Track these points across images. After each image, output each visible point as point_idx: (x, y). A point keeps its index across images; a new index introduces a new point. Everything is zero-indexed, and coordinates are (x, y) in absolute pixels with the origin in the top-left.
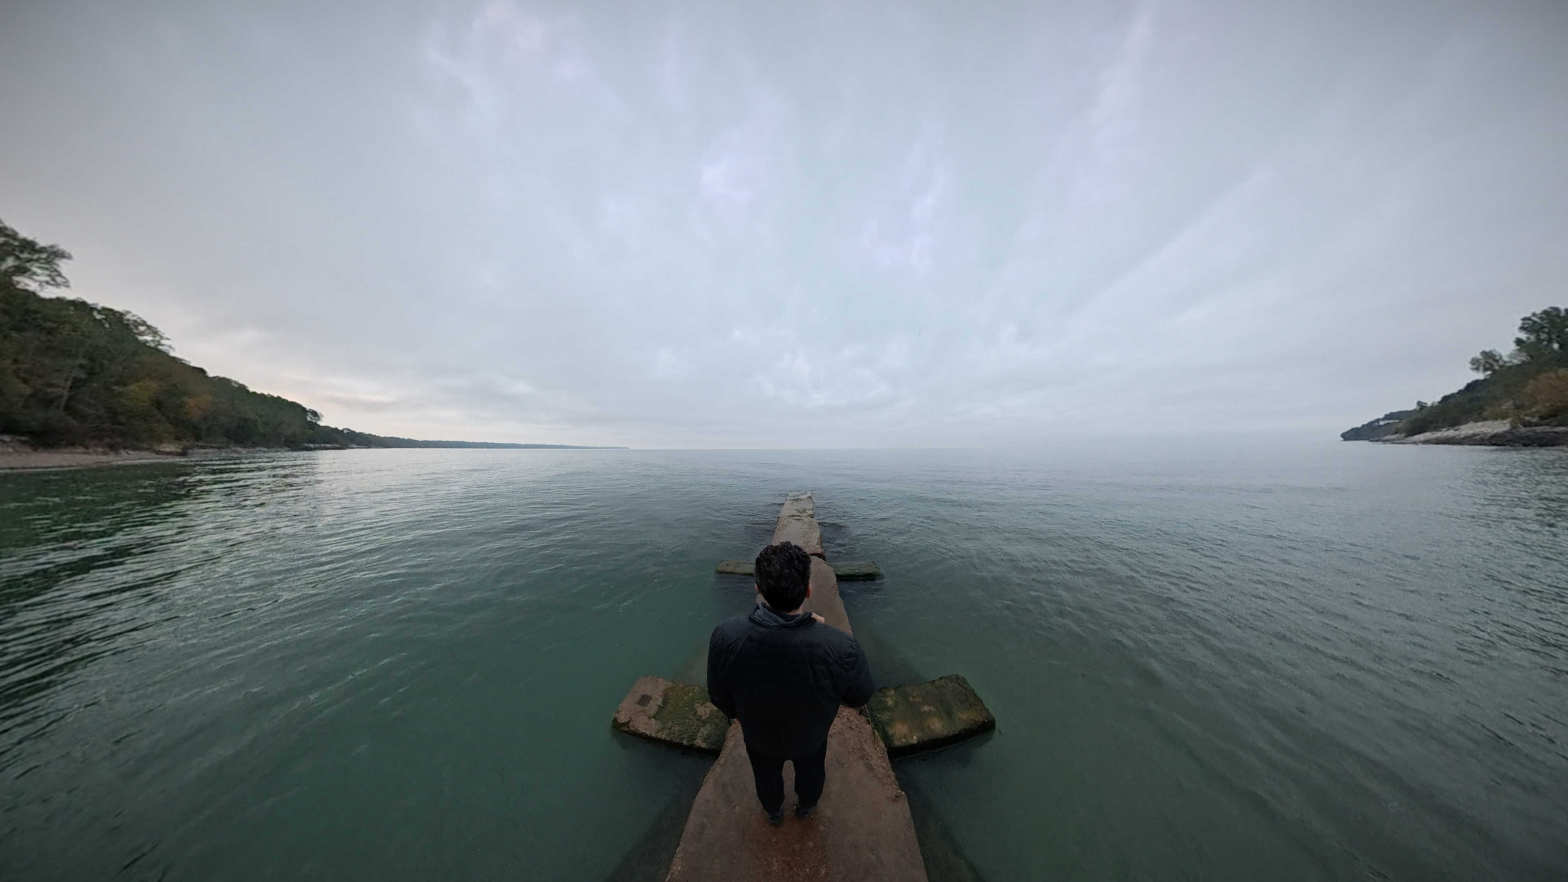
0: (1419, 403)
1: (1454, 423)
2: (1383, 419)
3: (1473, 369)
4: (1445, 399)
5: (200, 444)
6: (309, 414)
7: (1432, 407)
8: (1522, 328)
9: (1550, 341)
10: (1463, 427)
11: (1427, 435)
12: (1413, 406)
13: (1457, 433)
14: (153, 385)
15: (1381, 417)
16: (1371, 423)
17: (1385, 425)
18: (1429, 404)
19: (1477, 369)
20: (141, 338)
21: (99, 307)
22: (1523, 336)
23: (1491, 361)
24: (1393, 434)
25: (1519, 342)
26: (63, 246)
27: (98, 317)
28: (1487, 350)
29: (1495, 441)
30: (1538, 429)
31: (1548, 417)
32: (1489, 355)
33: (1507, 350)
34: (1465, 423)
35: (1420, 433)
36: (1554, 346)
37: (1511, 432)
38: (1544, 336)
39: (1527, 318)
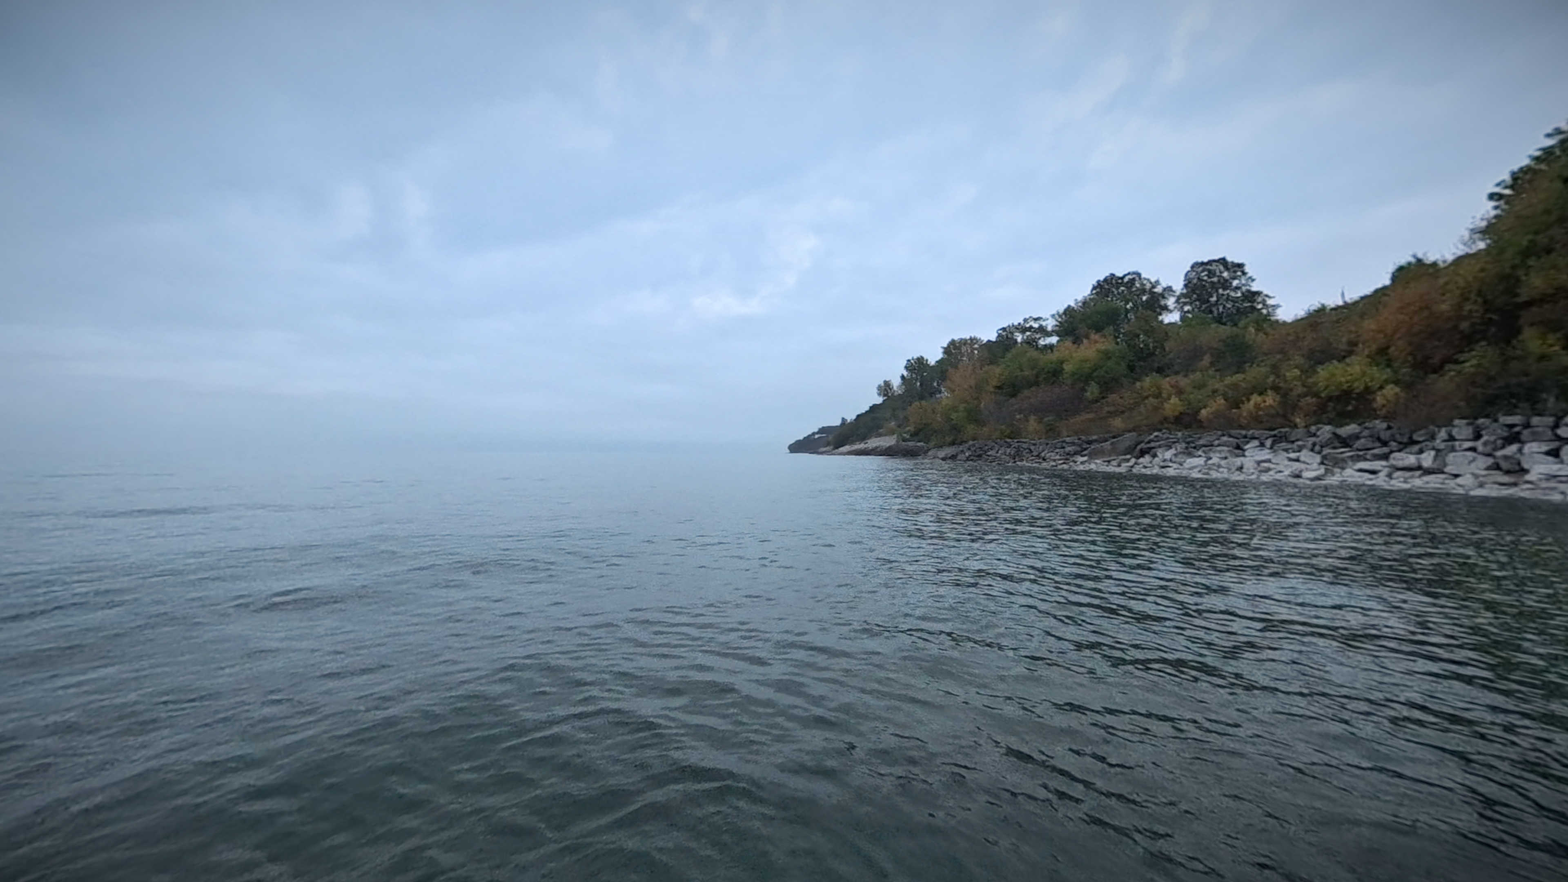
0: (843, 419)
1: (863, 438)
2: (818, 433)
3: (878, 394)
4: (858, 416)
7: (850, 423)
8: (906, 367)
9: (916, 380)
10: (869, 441)
11: (846, 448)
12: (838, 423)
13: (866, 446)
15: (816, 430)
16: (809, 436)
17: (819, 438)
18: (849, 421)
19: (880, 394)
22: (905, 373)
23: (887, 388)
24: (825, 447)
25: (903, 377)
28: (887, 380)
29: (888, 452)
30: (911, 444)
31: (915, 435)
32: (887, 384)
33: (896, 382)
34: (870, 438)
35: (843, 446)
36: (918, 384)
37: (897, 445)
38: (914, 376)
39: (909, 361)
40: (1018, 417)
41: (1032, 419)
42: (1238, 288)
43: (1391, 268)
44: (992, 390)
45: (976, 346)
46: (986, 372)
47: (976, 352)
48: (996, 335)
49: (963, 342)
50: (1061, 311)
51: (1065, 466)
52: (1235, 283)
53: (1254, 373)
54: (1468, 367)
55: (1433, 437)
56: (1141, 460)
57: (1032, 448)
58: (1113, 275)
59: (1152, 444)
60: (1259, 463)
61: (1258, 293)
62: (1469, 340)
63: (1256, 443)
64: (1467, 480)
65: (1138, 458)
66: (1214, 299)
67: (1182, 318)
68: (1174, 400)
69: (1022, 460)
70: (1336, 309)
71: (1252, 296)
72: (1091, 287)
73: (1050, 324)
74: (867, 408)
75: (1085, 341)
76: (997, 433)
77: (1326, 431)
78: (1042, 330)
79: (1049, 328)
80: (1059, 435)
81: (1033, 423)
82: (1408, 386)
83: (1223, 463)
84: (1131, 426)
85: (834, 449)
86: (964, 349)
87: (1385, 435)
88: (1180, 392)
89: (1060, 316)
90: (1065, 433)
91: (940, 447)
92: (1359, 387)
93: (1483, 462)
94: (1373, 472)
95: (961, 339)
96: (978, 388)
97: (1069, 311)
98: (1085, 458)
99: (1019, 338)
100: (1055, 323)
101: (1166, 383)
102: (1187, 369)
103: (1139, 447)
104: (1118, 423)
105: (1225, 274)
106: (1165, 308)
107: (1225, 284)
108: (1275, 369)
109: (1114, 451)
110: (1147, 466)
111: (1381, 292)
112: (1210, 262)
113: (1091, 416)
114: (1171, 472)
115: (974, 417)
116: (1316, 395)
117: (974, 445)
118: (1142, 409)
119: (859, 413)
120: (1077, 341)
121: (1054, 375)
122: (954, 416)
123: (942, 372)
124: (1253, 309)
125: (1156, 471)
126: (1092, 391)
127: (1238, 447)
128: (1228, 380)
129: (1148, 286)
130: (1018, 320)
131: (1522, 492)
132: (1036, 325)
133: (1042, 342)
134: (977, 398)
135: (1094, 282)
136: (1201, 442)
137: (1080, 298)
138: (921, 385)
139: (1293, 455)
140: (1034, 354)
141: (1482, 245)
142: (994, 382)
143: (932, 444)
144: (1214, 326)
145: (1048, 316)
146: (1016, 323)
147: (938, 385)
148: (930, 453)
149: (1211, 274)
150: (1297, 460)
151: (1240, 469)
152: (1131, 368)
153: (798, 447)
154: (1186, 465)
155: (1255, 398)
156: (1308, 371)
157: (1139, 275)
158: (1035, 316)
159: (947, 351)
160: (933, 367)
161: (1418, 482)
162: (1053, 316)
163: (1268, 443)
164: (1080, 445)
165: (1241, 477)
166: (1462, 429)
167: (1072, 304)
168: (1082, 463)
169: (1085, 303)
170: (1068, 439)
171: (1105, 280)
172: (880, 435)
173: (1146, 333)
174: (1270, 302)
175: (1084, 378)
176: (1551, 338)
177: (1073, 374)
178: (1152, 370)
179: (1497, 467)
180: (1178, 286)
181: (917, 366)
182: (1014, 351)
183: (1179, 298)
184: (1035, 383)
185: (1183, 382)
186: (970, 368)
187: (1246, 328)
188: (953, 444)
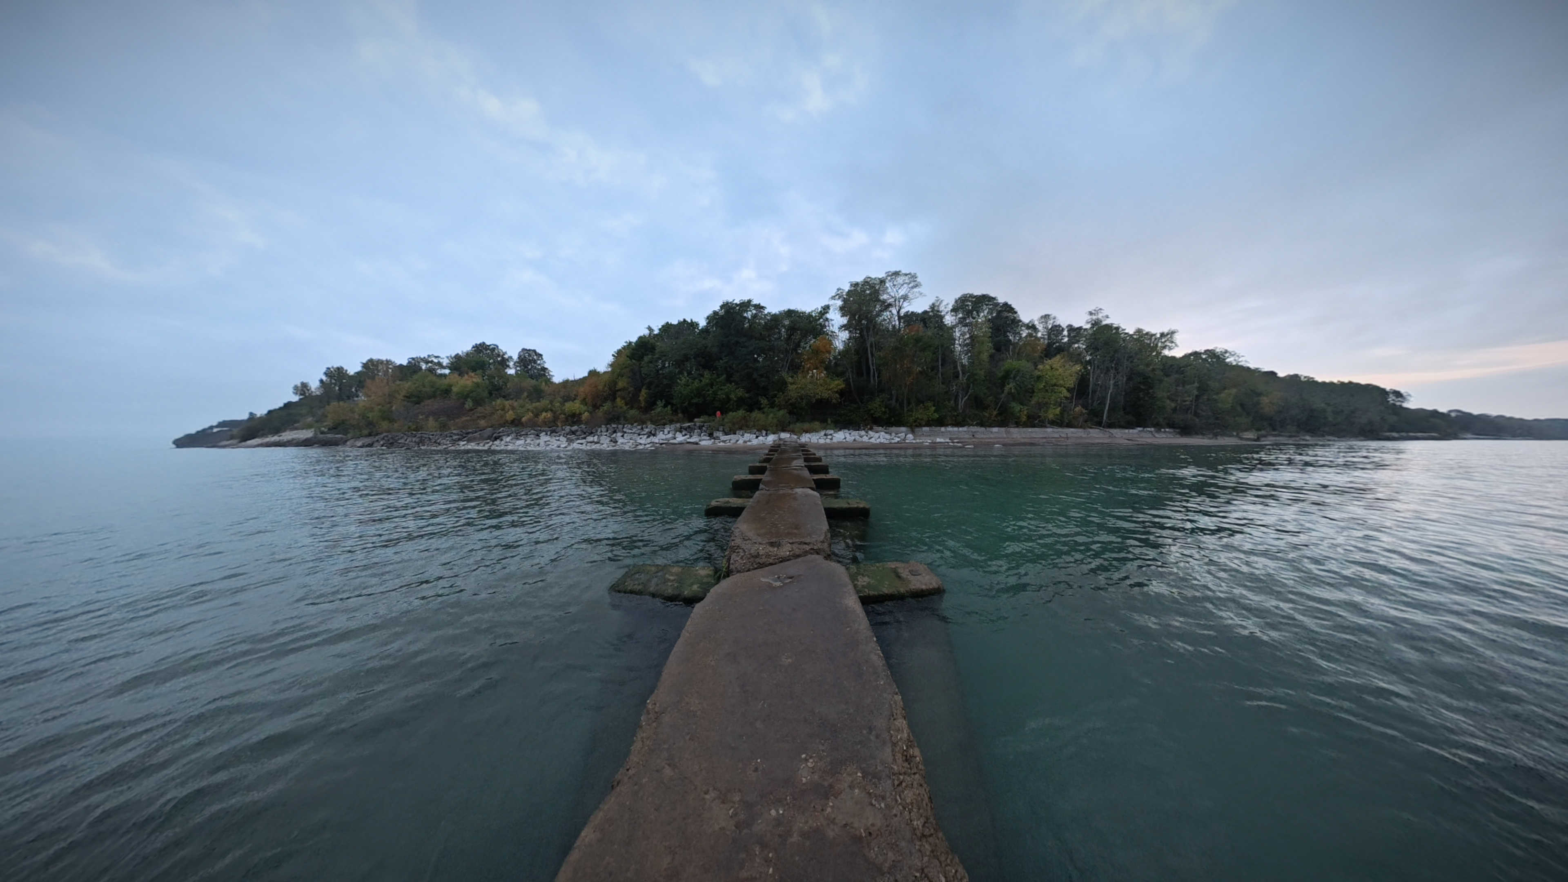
0: (251, 414)
1: (277, 431)
2: (217, 427)
3: (294, 393)
4: (270, 412)
5: (1274, 433)
6: (1391, 395)
7: (260, 418)
8: (325, 374)
9: (335, 384)
10: (283, 434)
11: (256, 441)
12: (245, 416)
13: (279, 438)
14: (1234, 391)
15: (215, 424)
16: (204, 430)
17: (218, 432)
18: (258, 415)
19: (296, 394)
20: (1228, 360)
21: (1203, 351)
22: (324, 378)
23: (305, 389)
24: (228, 440)
25: (321, 381)
26: (1173, 329)
27: (1204, 357)
28: (305, 381)
29: (306, 443)
30: (329, 436)
31: (334, 429)
32: (304, 385)
33: (314, 385)
34: (285, 431)
35: (253, 438)
36: (337, 388)
37: (315, 437)
38: (333, 381)
39: (328, 368)
40: (421, 417)
41: (431, 418)
42: (539, 365)
43: (588, 371)
44: (402, 398)
45: (390, 366)
46: (399, 385)
47: (390, 371)
48: (407, 362)
49: (380, 362)
50: (453, 355)
51: (453, 448)
52: (539, 362)
53: (544, 402)
54: (605, 408)
55: (597, 431)
56: (495, 442)
57: (431, 437)
58: (484, 343)
59: (501, 434)
60: (545, 442)
61: (547, 369)
62: (606, 399)
63: (544, 433)
64: (605, 445)
65: (493, 441)
66: (530, 367)
67: (516, 373)
68: (511, 412)
69: (424, 445)
70: (572, 381)
71: (544, 369)
72: (471, 346)
73: (445, 362)
74: (281, 405)
75: (466, 375)
76: (406, 427)
77: (568, 428)
78: (440, 364)
79: (444, 364)
80: (450, 429)
81: (431, 422)
82: (591, 413)
83: (532, 442)
84: (490, 425)
85: (241, 442)
86: (380, 367)
87: (585, 431)
88: (513, 408)
89: (452, 358)
90: (452, 428)
91: (358, 438)
92: (578, 412)
93: (609, 439)
94: (582, 444)
95: (379, 360)
96: (391, 396)
97: (457, 356)
98: (465, 442)
99: (424, 366)
100: (448, 361)
101: (507, 403)
102: (517, 397)
103: (495, 435)
104: (482, 423)
105: (535, 357)
106: (508, 366)
107: (535, 362)
108: (551, 402)
109: (482, 438)
110: (498, 445)
111: (585, 378)
112: (530, 350)
113: (468, 418)
114: (510, 448)
115: (388, 417)
116: (565, 414)
117: (387, 436)
118: (495, 416)
119: (272, 408)
120: (461, 374)
121: (446, 393)
122: (370, 415)
123: (360, 382)
124: (544, 375)
125: (502, 447)
126: (469, 404)
127: (538, 435)
128: (534, 405)
129: (501, 354)
130: (423, 355)
131: (617, 448)
132: (436, 360)
133: (439, 371)
134: (390, 403)
135: (474, 344)
136: (523, 433)
137: (465, 351)
138: (340, 389)
139: (557, 438)
140: (432, 378)
141: (610, 369)
142: (403, 393)
143: (349, 436)
144: (529, 379)
145: (444, 357)
146: (422, 357)
147: (356, 391)
148: (348, 443)
149: (530, 355)
150: (559, 440)
151: (539, 445)
152: (490, 394)
153: (186, 442)
154: (516, 444)
155: (544, 414)
156: (563, 404)
157: (497, 347)
158: (436, 355)
159: (365, 366)
160: (352, 376)
161: (594, 447)
162: (447, 357)
163: (549, 433)
164: (461, 435)
165: (538, 449)
166: (604, 428)
167: (460, 353)
168: (463, 445)
169: (467, 354)
170: (454, 432)
171: (480, 344)
172: (296, 429)
173: (498, 376)
174: (551, 373)
175: (464, 396)
176: (623, 402)
177: (457, 394)
178: (500, 396)
179: (611, 441)
180: (515, 357)
181: (336, 375)
182: (419, 374)
183: (515, 363)
184: (433, 396)
185: (515, 404)
186: (385, 381)
187: (541, 382)
188: (370, 435)
